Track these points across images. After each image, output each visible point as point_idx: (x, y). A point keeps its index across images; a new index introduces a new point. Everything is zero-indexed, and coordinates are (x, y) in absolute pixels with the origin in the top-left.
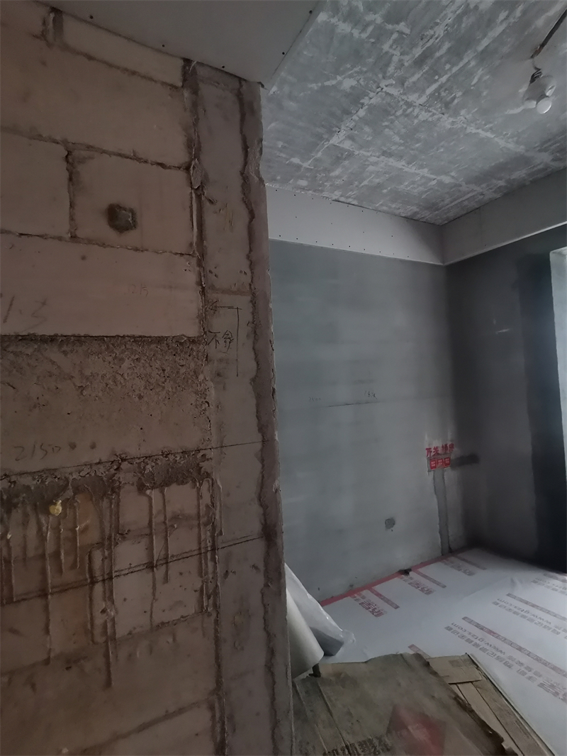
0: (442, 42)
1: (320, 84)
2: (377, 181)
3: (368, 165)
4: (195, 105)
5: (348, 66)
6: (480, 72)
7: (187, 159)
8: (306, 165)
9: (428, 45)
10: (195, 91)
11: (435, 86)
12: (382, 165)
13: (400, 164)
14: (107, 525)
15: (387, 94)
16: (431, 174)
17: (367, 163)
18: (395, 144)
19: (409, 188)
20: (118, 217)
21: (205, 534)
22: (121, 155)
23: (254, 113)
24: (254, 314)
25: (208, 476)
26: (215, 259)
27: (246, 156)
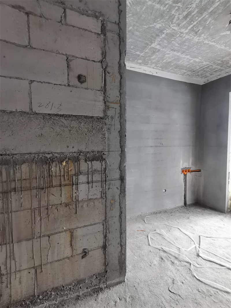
0: (195, 9)
1: (148, 26)
2: (169, 60)
3: (166, 54)
4: (105, 40)
5: (158, 20)
6: (210, 19)
7: (102, 59)
8: (142, 54)
9: (189, 11)
10: (105, 35)
11: (191, 26)
12: (171, 54)
13: (179, 54)
14: (77, 170)
15: (173, 29)
16: (191, 58)
17: (165, 53)
18: (176, 46)
19: (182, 63)
20: (81, 79)
21: (103, 176)
22: (82, 58)
23: (123, 41)
24: (121, 110)
25: (105, 159)
26: (109, 92)
27: (120, 57)
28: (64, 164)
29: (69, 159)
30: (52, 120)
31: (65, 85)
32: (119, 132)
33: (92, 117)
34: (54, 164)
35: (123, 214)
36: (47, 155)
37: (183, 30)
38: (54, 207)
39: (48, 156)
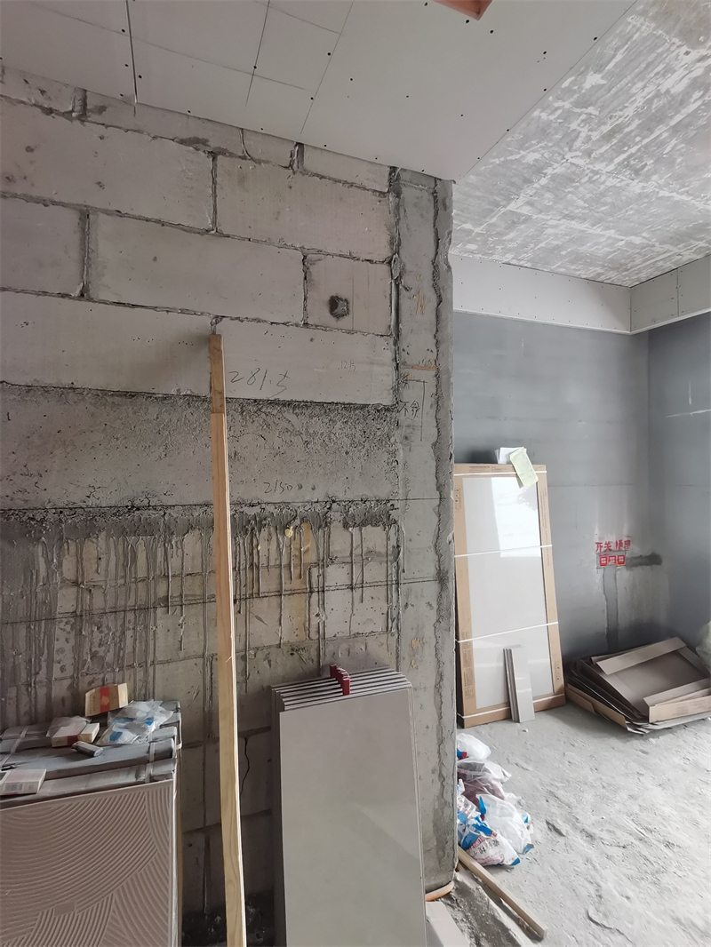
0: (632, 120)
2: (555, 243)
3: (547, 228)
4: (397, 207)
5: (533, 142)
6: (674, 142)
7: (390, 255)
8: (478, 230)
9: (617, 123)
10: (398, 195)
11: (624, 156)
12: (562, 227)
13: (584, 226)
14: (321, 550)
15: (571, 163)
16: (618, 235)
17: (545, 226)
18: (577, 207)
19: (592, 249)
20: (336, 305)
21: (391, 569)
22: (340, 256)
23: (445, 207)
24: (438, 387)
25: (395, 522)
26: (408, 339)
27: (437, 247)
28: (290, 533)
29: (303, 520)
30: (263, 415)
31: (297, 325)
32: (434, 445)
33: (364, 407)
34: (264, 533)
35: (445, 683)
36: (246, 510)
37: (598, 166)
38: (260, 655)
39: (251, 512)
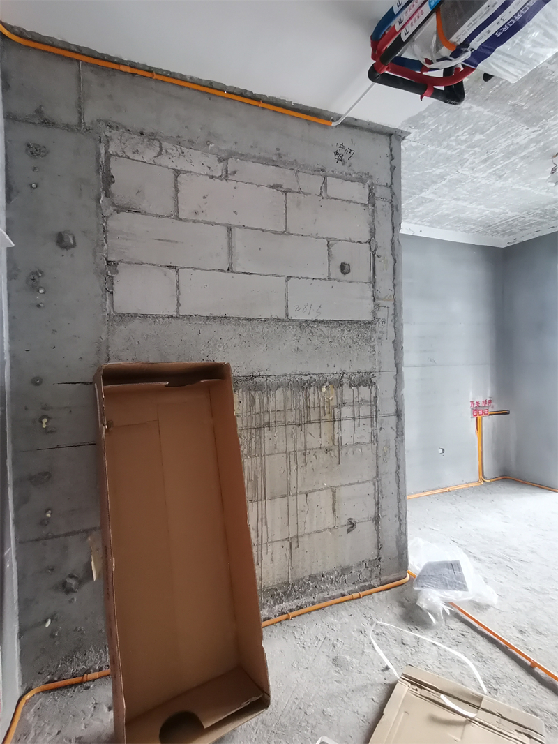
2: (446, 212)
3: (442, 205)
4: (373, 211)
5: (441, 164)
6: (522, 163)
7: (370, 238)
10: (374, 206)
11: (493, 169)
12: (452, 205)
13: (465, 204)
14: (339, 399)
15: (462, 174)
16: (486, 208)
18: (462, 194)
19: (469, 216)
20: (344, 268)
21: (373, 409)
22: (345, 241)
23: (397, 210)
24: (395, 310)
25: (375, 384)
26: (379, 284)
27: (393, 232)
28: (324, 389)
29: (330, 383)
30: (310, 328)
31: (325, 279)
32: (394, 342)
33: (357, 322)
34: (312, 390)
35: (401, 470)
36: (303, 378)
38: (312, 453)
39: (306, 378)
